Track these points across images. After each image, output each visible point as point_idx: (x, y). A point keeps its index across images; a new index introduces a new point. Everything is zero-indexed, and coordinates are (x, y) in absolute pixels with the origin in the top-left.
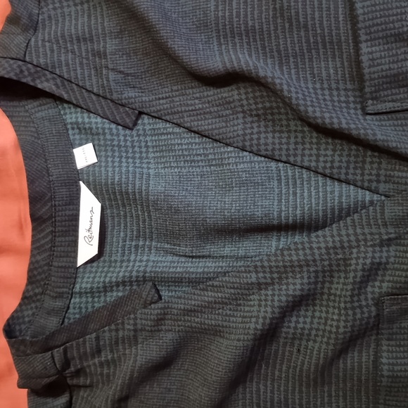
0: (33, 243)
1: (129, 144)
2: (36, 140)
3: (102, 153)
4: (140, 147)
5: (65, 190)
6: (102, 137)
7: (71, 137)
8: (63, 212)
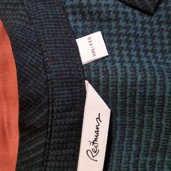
0: (20, 156)
1: (147, 33)
2: (28, 26)
3: (113, 45)
4: (162, 38)
5: (66, 92)
6: (113, 24)
7: (72, 24)
8: (62, 120)
